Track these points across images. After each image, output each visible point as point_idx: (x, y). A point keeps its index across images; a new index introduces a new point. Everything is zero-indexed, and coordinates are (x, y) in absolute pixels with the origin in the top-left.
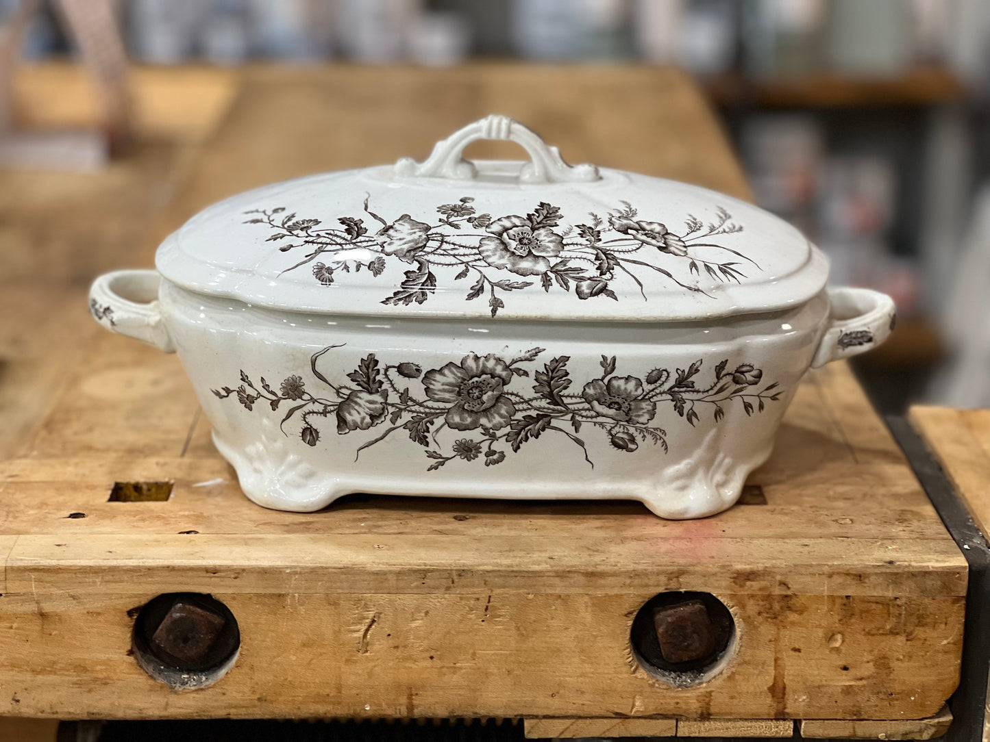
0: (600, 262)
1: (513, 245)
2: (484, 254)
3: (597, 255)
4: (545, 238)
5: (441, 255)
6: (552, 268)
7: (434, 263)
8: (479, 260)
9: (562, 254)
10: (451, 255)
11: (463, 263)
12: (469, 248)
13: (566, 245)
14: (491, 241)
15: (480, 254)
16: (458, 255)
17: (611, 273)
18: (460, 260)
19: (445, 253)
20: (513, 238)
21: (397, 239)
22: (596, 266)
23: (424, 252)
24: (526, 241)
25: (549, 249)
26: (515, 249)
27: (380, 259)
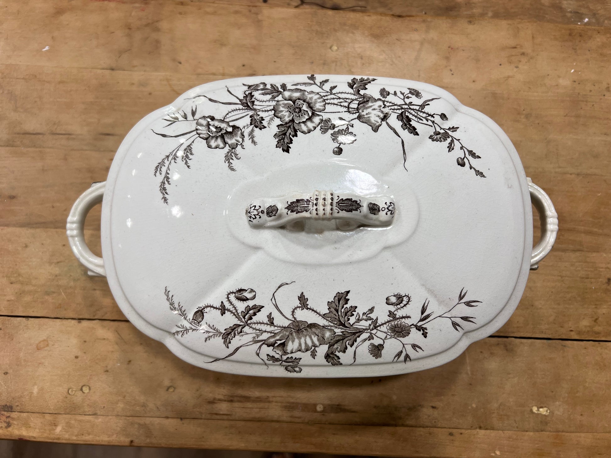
0: (252, 100)
1: (305, 107)
2: (321, 100)
3: (253, 105)
4: (285, 114)
5: (348, 99)
6: (281, 93)
7: (351, 93)
8: (324, 96)
9: (274, 103)
10: (342, 99)
11: (334, 94)
12: (331, 104)
13: (272, 110)
14: (318, 109)
15: (324, 100)
16: (337, 99)
17: (246, 94)
18: (336, 96)
19: (345, 100)
20: (305, 112)
21: (377, 109)
22: (254, 97)
23: (358, 101)
24: (297, 110)
25: (283, 105)
26: (303, 104)
27: (384, 97)
